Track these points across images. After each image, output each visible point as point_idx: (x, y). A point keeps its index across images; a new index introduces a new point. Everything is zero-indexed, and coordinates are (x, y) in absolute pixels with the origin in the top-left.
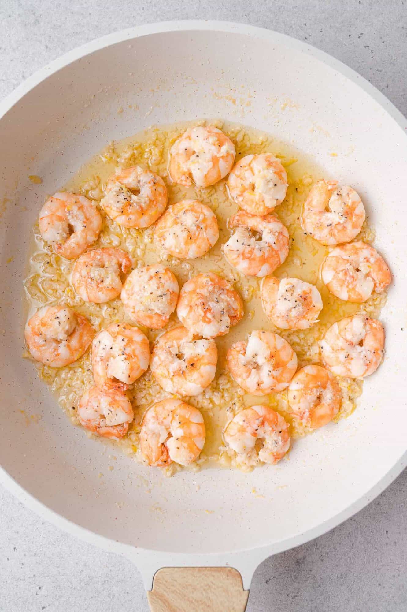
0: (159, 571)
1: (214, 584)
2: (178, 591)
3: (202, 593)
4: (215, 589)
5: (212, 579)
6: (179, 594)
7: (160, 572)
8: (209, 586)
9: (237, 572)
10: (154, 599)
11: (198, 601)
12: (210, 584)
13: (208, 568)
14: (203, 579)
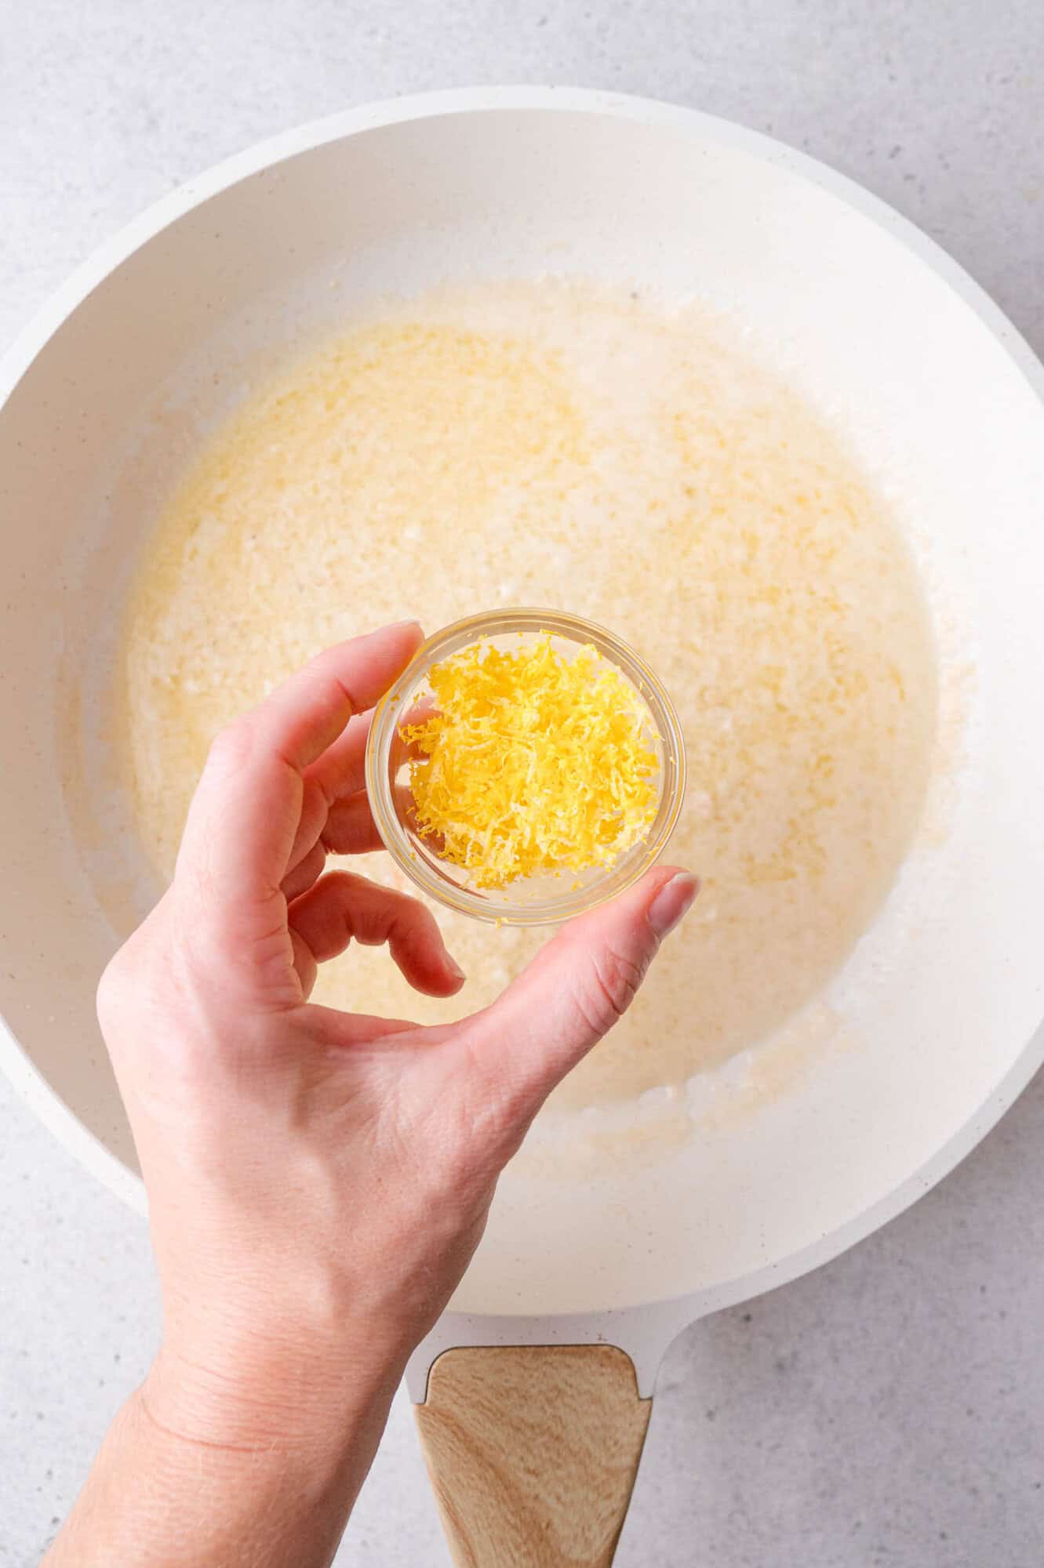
0: (442, 1357)
1: (571, 1386)
2: (485, 1403)
3: (542, 1408)
4: (572, 1397)
5: (565, 1372)
6: (490, 1410)
7: (446, 1360)
8: (560, 1391)
9: (624, 1357)
10: (430, 1424)
11: (532, 1427)
12: (562, 1386)
13: (556, 1349)
14: (545, 1374)
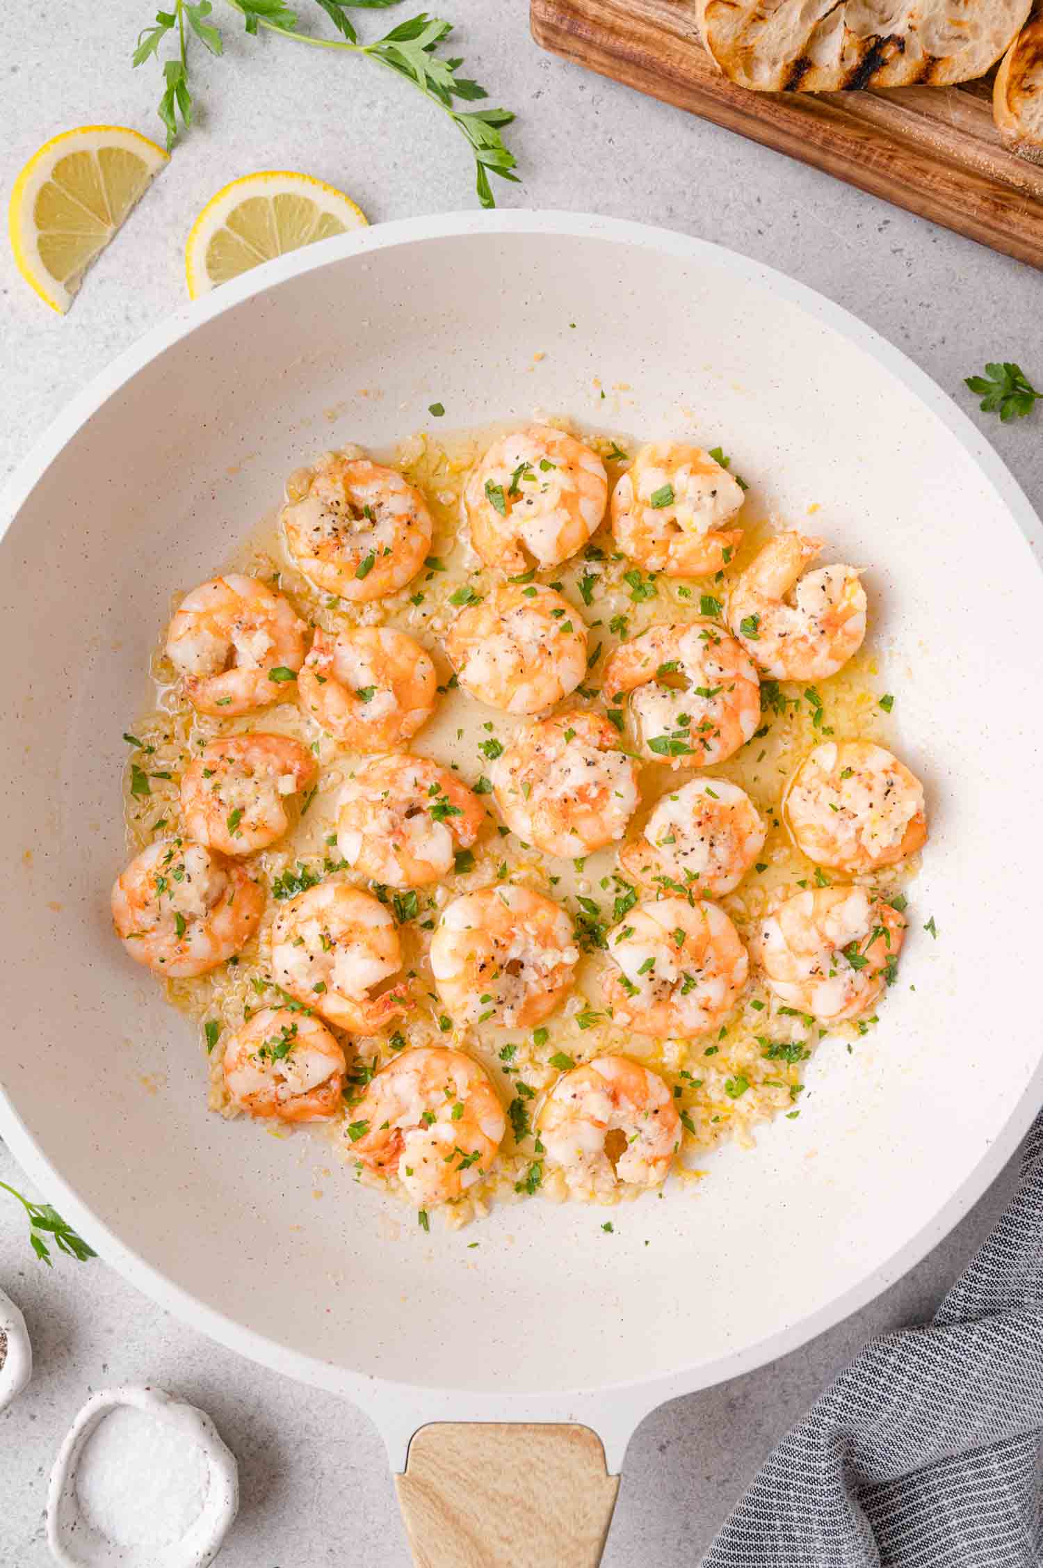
0: (421, 1431)
1: (543, 1461)
2: (462, 1475)
3: (515, 1481)
4: (544, 1472)
5: (537, 1449)
6: (465, 1481)
7: (424, 1434)
8: (532, 1465)
9: (593, 1435)
10: (409, 1492)
11: (506, 1499)
12: (534, 1460)
13: (529, 1426)
14: (518, 1449)
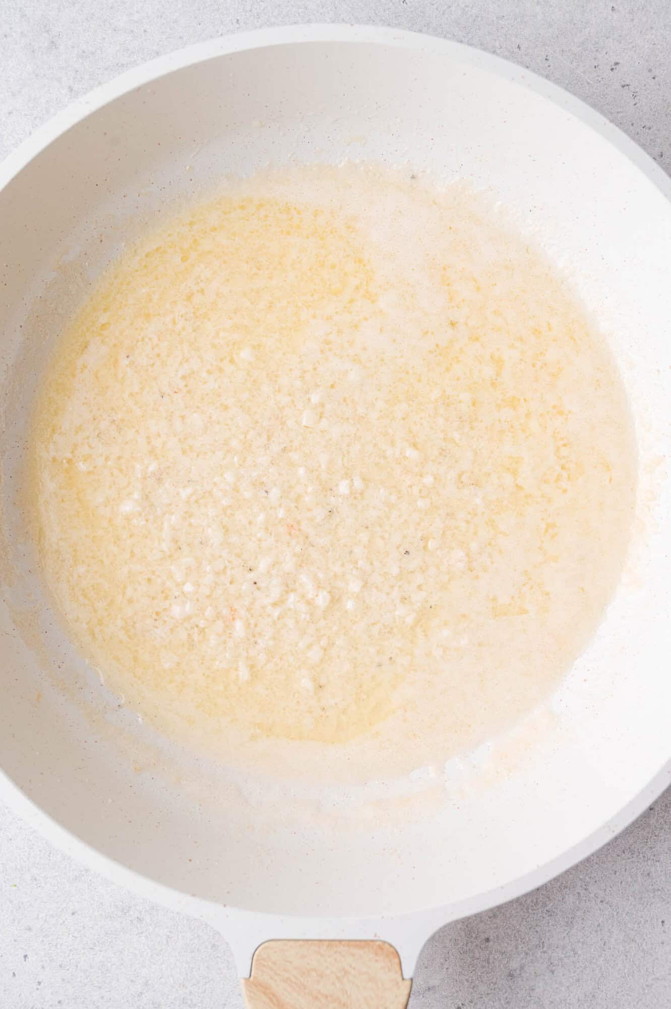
0: (262, 946)
3: (334, 983)
4: (355, 976)
5: (350, 959)
6: (296, 983)
7: (264, 948)
8: (346, 972)
9: (391, 949)
10: (253, 992)
11: (326, 997)
12: (348, 968)
